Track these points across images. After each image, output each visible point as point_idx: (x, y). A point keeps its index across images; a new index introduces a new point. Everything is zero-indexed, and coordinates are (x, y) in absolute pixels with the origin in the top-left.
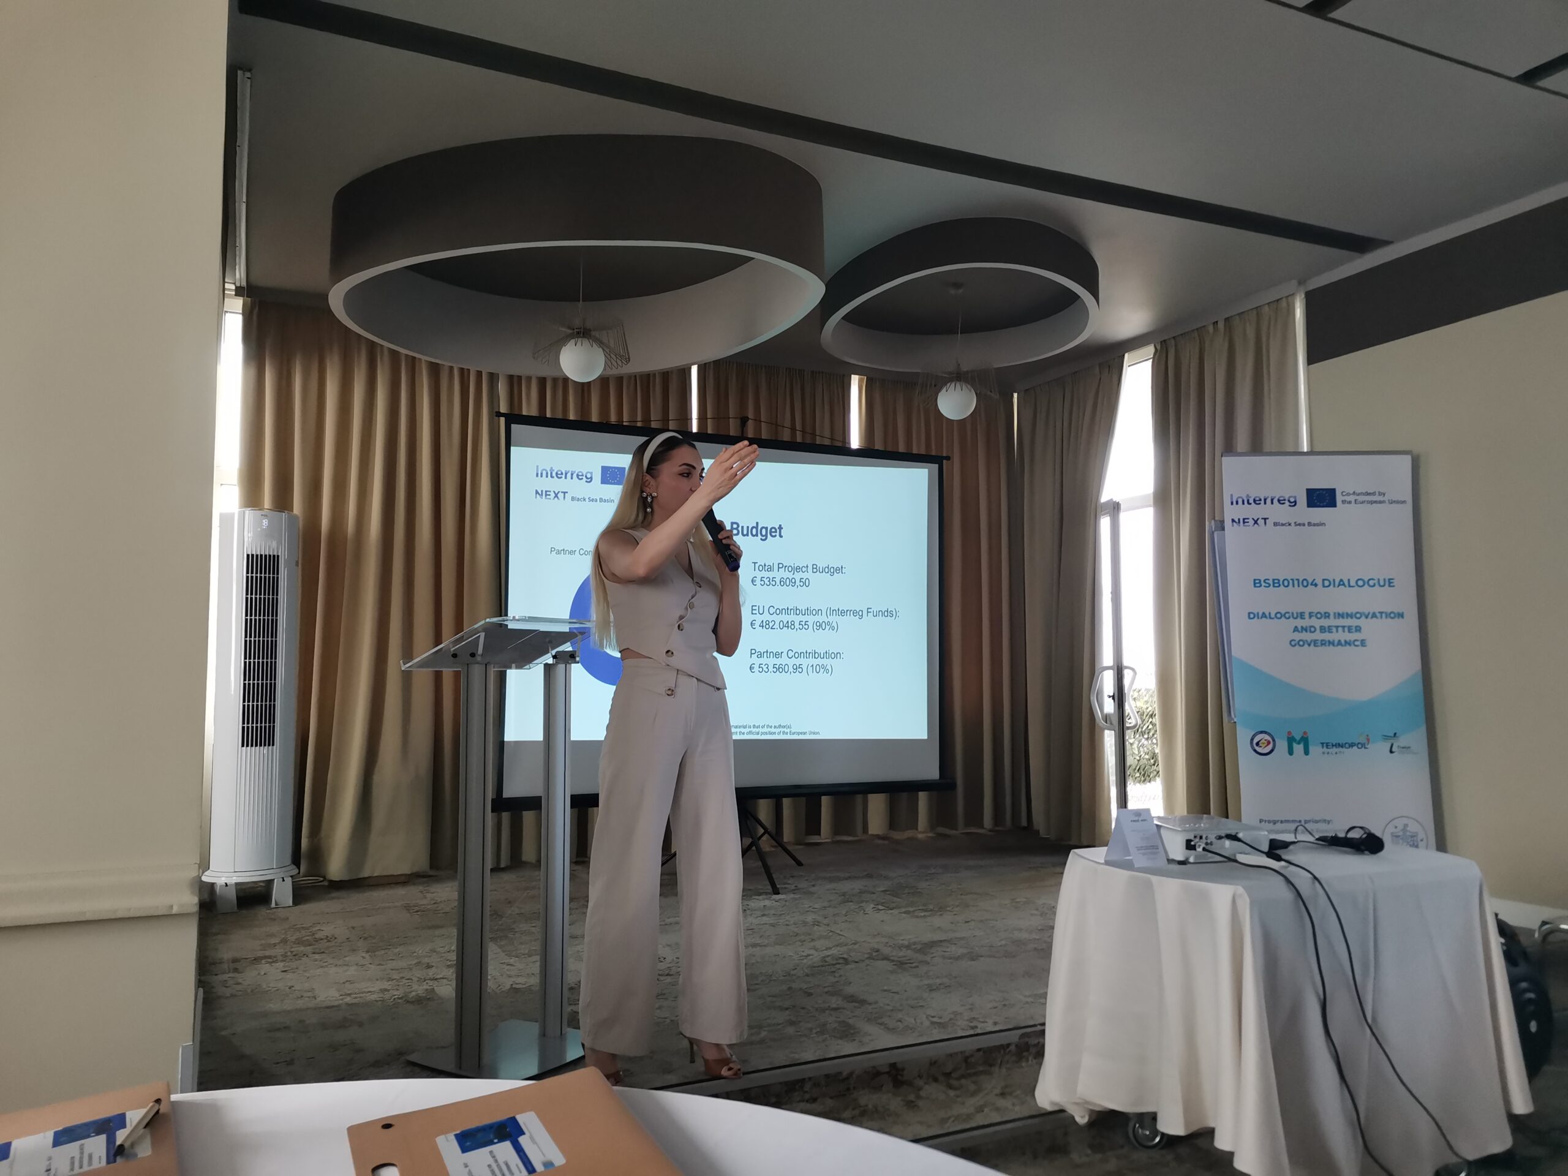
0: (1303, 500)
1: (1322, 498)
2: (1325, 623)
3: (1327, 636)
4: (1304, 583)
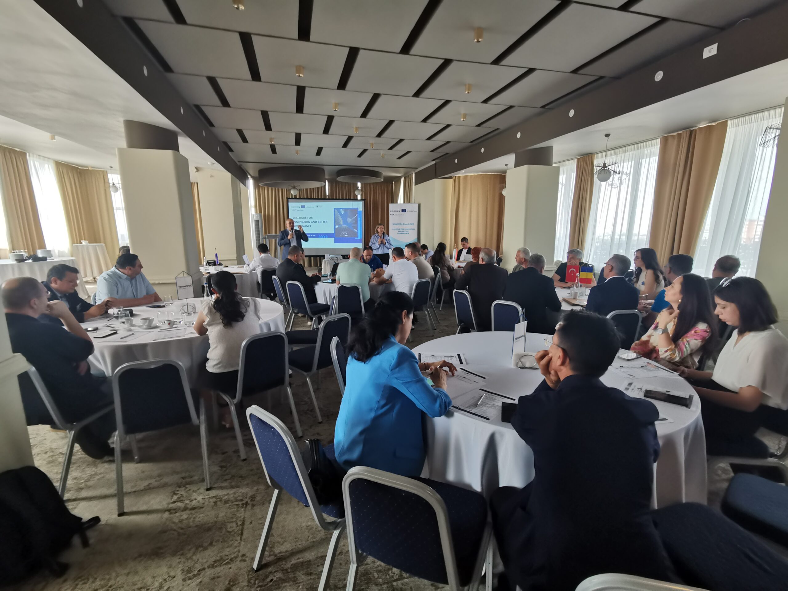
0: (401, 211)
1: (404, 211)
2: (403, 230)
3: (403, 232)
4: (400, 224)
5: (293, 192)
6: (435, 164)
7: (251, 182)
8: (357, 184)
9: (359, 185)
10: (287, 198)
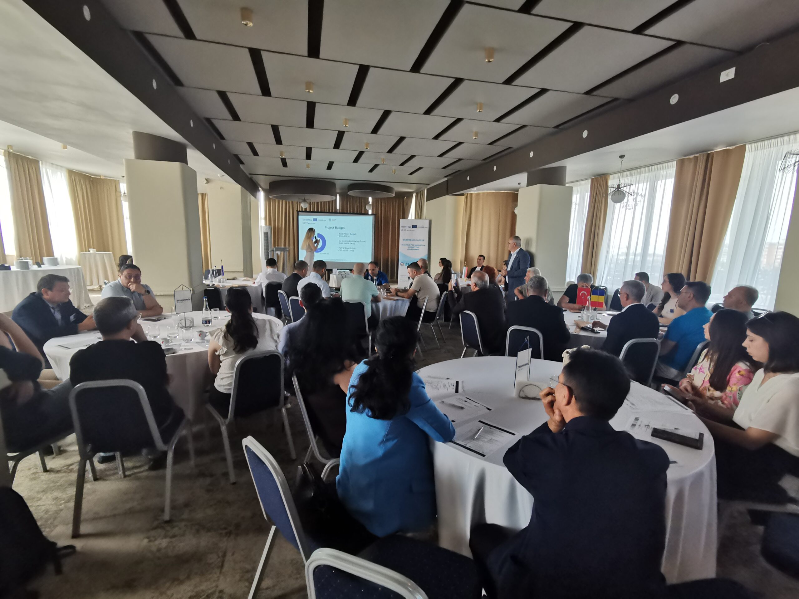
0: (412, 227)
1: (414, 227)
2: (413, 246)
3: (413, 248)
4: (411, 240)
5: (304, 206)
6: (447, 181)
7: (261, 195)
8: (368, 199)
9: (370, 199)
10: (297, 211)
